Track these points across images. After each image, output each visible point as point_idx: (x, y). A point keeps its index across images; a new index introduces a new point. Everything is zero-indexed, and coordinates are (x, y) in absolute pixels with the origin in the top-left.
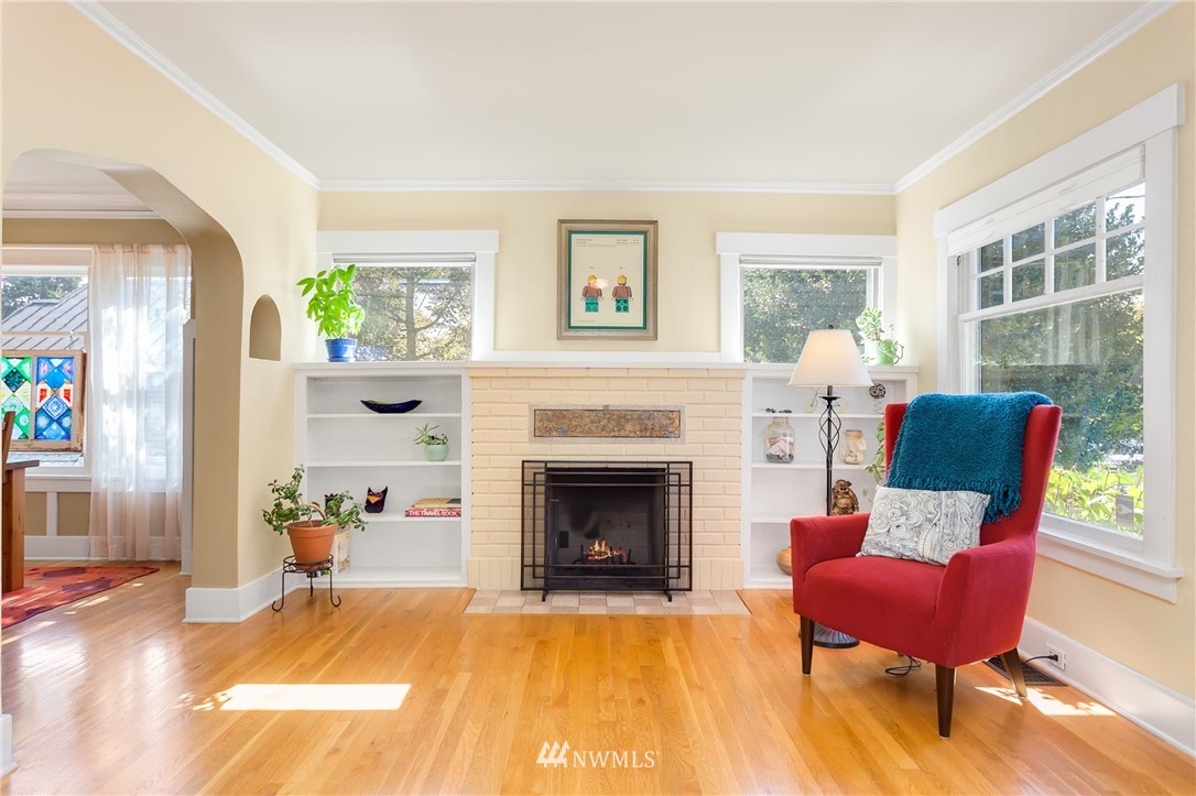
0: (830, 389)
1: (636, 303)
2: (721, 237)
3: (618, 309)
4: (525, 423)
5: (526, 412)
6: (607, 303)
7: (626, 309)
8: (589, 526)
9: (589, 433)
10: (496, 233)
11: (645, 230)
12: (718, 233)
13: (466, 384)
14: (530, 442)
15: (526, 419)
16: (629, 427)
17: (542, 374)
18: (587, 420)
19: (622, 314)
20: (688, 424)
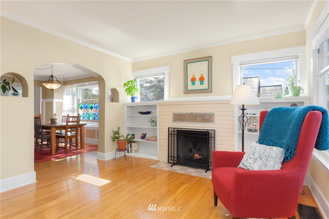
0: (243, 106)
1: (206, 82)
2: (232, 58)
3: (201, 84)
4: (171, 117)
5: (171, 114)
6: (198, 82)
7: (203, 84)
8: (198, 147)
9: (188, 121)
10: (169, 66)
11: (208, 59)
12: (231, 57)
13: (158, 107)
14: (172, 122)
15: (171, 116)
16: (198, 119)
17: (175, 104)
18: (187, 117)
19: (202, 85)
20: (216, 118)
